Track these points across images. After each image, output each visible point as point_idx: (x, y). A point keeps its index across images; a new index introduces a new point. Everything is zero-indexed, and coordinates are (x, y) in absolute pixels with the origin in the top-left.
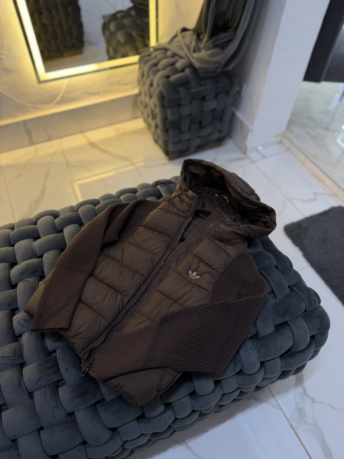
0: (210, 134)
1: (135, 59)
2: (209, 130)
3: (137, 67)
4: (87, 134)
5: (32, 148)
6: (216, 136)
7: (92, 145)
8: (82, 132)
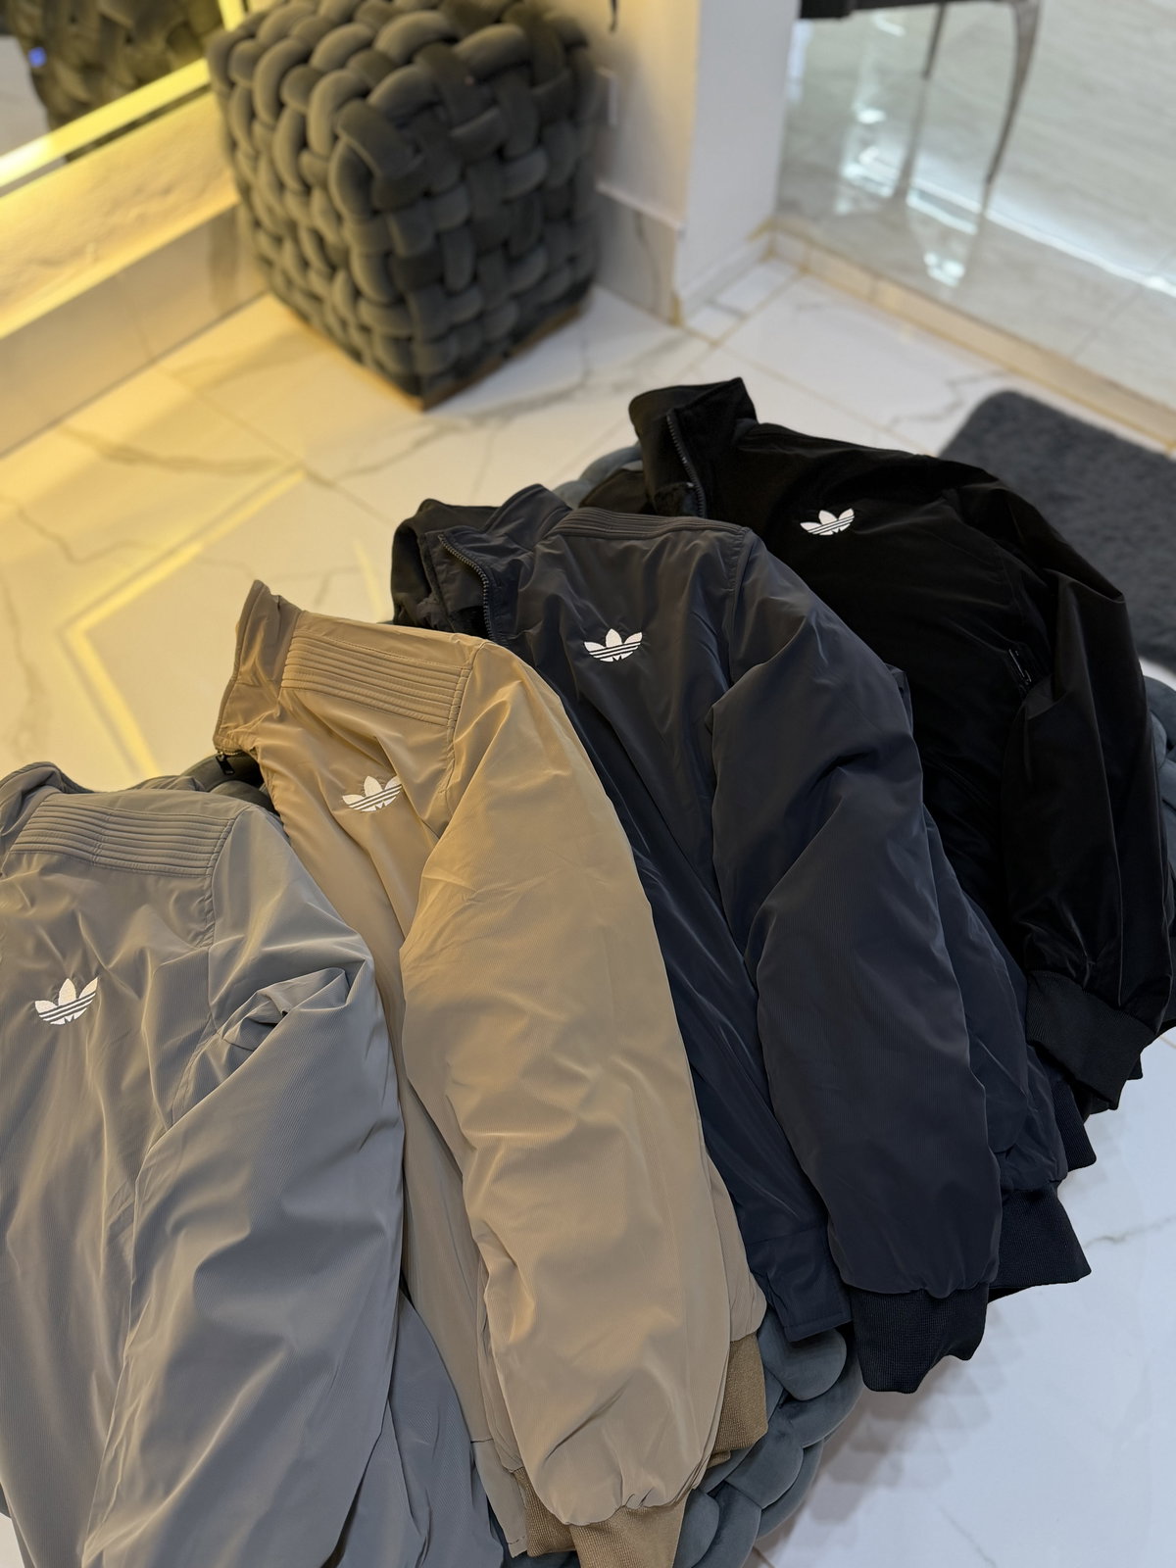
0: (546, 277)
1: (196, 73)
2: (537, 265)
3: (209, 101)
4: (80, 422)
6: (561, 284)
7: (124, 455)
8: (54, 423)
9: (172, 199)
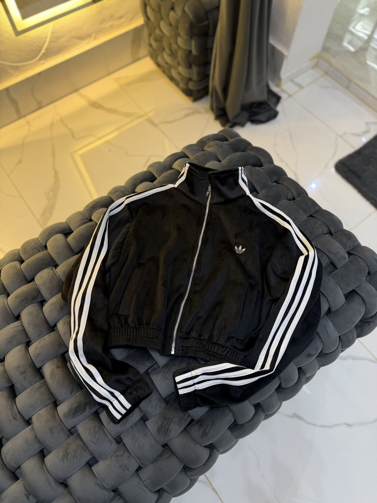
4: (84, 91)
5: (22, 121)
7: (95, 105)
8: (76, 90)
9: (122, 20)
